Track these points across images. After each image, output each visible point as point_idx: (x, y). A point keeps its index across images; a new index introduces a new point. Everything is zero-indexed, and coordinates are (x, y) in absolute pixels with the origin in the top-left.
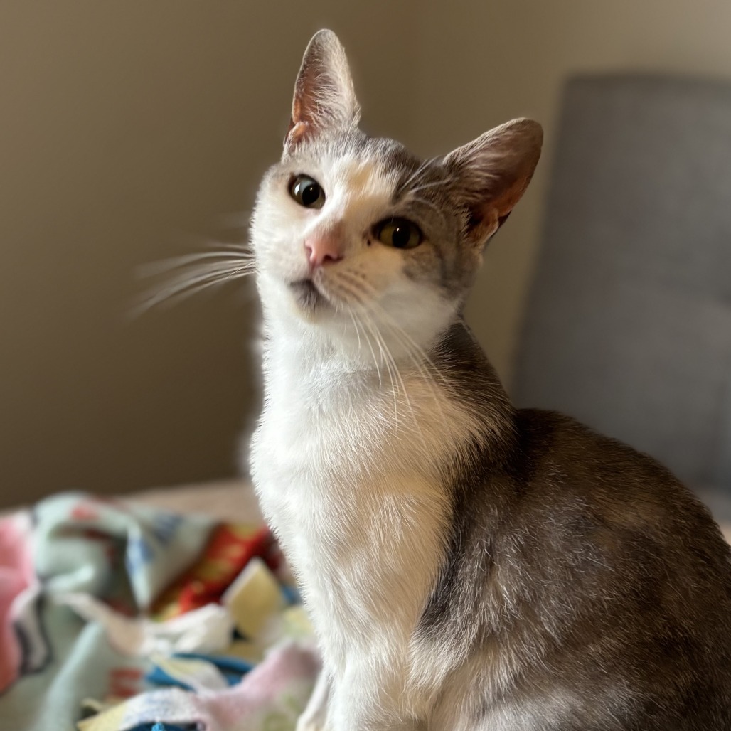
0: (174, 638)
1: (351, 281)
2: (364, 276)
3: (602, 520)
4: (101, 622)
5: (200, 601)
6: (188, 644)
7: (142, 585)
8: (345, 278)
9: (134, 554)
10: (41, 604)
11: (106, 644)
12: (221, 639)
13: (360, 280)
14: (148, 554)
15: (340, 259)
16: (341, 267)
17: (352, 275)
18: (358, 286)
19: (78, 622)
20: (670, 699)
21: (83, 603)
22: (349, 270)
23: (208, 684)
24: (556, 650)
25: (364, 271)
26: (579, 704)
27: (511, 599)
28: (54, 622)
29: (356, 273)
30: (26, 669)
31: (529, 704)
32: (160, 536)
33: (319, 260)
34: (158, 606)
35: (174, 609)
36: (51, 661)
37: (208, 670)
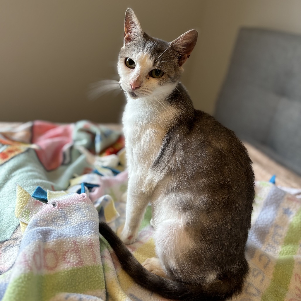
0: (103, 162)
1: (144, 91)
2: (147, 89)
3: (210, 144)
4: (86, 155)
5: (111, 153)
6: (106, 164)
7: (98, 147)
8: (142, 91)
9: (98, 139)
10: (71, 148)
11: (86, 161)
12: (115, 164)
13: (146, 90)
14: (101, 139)
15: (140, 87)
16: (141, 89)
17: (144, 90)
18: (146, 92)
19: (80, 154)
20: (220, 202)
21: (82, 149)
22: (143, 89)
23: (109, 175)
24: (189, 179)
25: (147, 88)
26: (192, 198)
27: (179, 162)
28: (74, 153)
29: (145, 89)
30: (63, 164)
31: (180, 194)
32: (105, 135)
33: (134, 88)
34: (102, 153)
35: (104, 154)
36: (70, 162)
37: (109, 172)
